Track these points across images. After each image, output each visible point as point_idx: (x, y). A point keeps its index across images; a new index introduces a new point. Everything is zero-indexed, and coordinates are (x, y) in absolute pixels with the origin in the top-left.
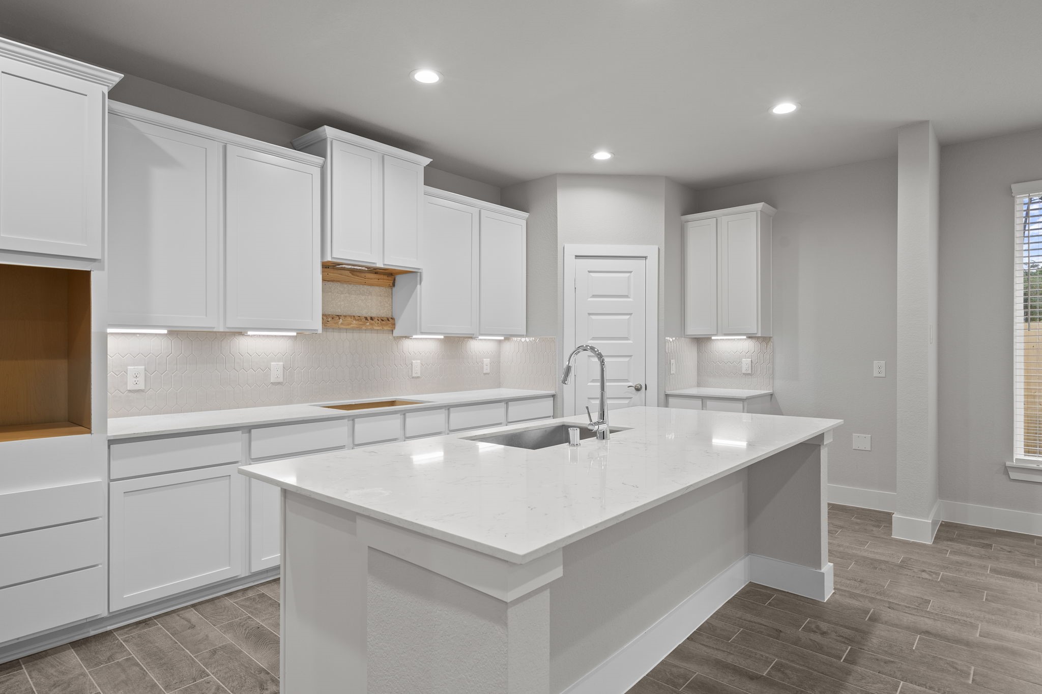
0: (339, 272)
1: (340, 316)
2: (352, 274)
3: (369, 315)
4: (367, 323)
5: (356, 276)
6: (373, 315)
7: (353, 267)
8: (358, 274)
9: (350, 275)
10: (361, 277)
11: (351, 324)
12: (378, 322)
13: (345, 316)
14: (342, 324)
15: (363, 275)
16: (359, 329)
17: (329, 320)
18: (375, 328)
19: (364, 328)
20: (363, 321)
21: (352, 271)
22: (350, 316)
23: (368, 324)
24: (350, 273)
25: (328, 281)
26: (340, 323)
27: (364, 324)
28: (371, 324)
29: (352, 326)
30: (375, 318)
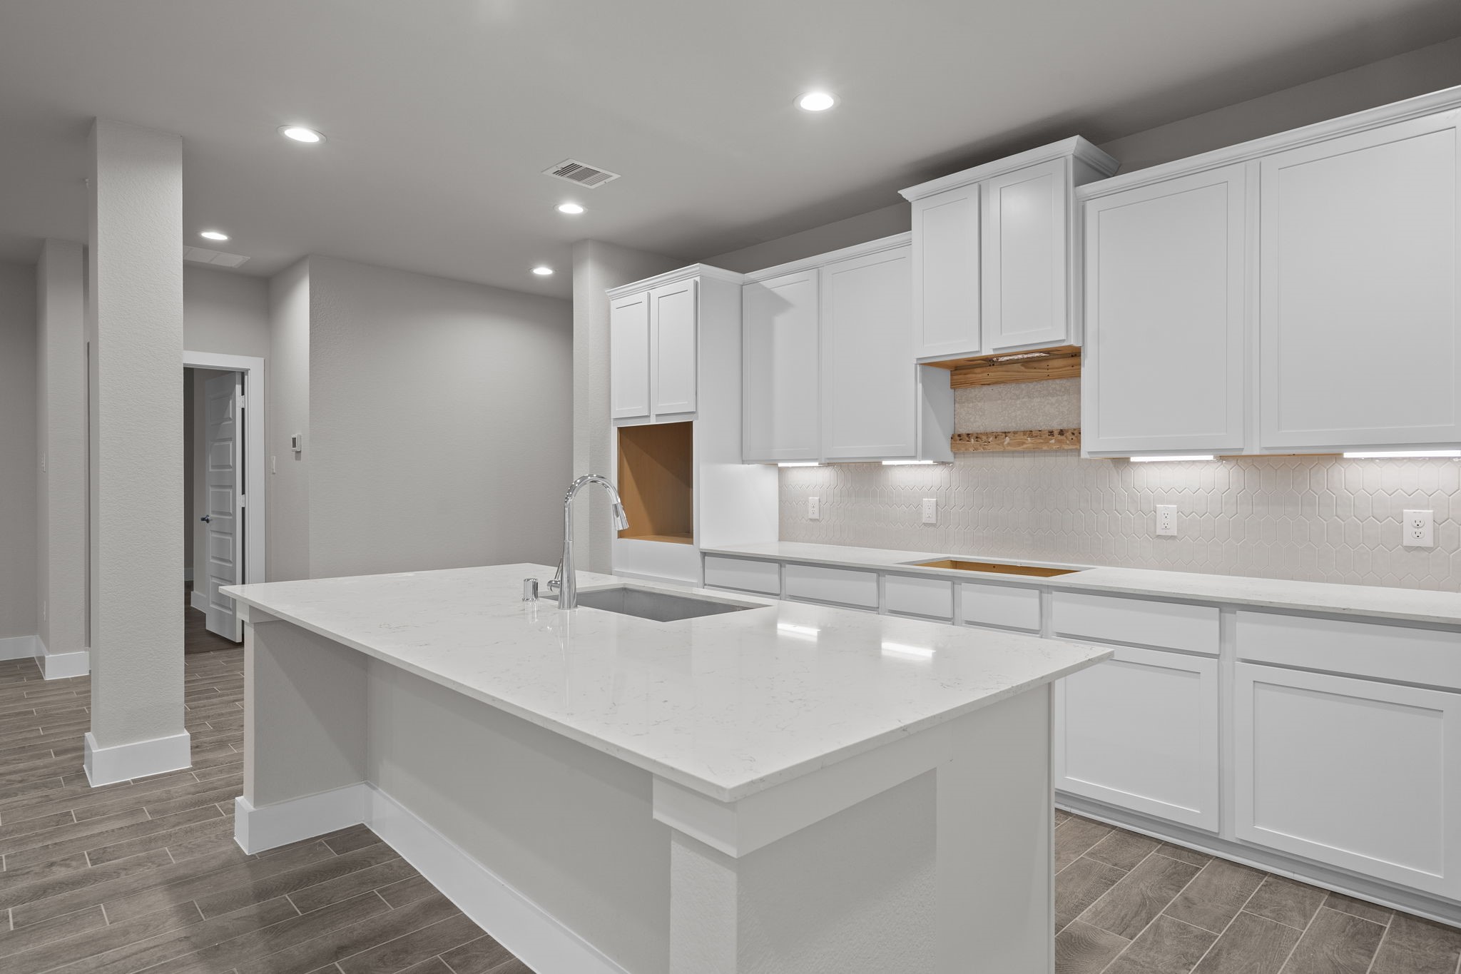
0: (1004, 368)
1: (1009, 432)
2: (1026, 367)
3: (1056, 426)
4: (1052, 439)
5: (1032, 368)
6: (1064, 426)
7: (1025, 356)
8: (1035, 365)
9: (1023, 369)
10: (1039, 369)
11: (1023, 443)
12: (1073, 437)
13: (1015, 433)
14: (1009, 444)
15: (1044, 364)
16: (1034, 451)
17: (991, 439)
18: (1066, 447)
19: (1045, 448)
20: (1044, 437)
21: (1027, 363)
22: (1024, 433)
23: (1053, 441)
24: (1022, 365)
25: (989, 385)
26: (1006, 443)
27: (1047, 442)
28: (1059, 441)
29: (1025, 446)
30: (1067, 431)
